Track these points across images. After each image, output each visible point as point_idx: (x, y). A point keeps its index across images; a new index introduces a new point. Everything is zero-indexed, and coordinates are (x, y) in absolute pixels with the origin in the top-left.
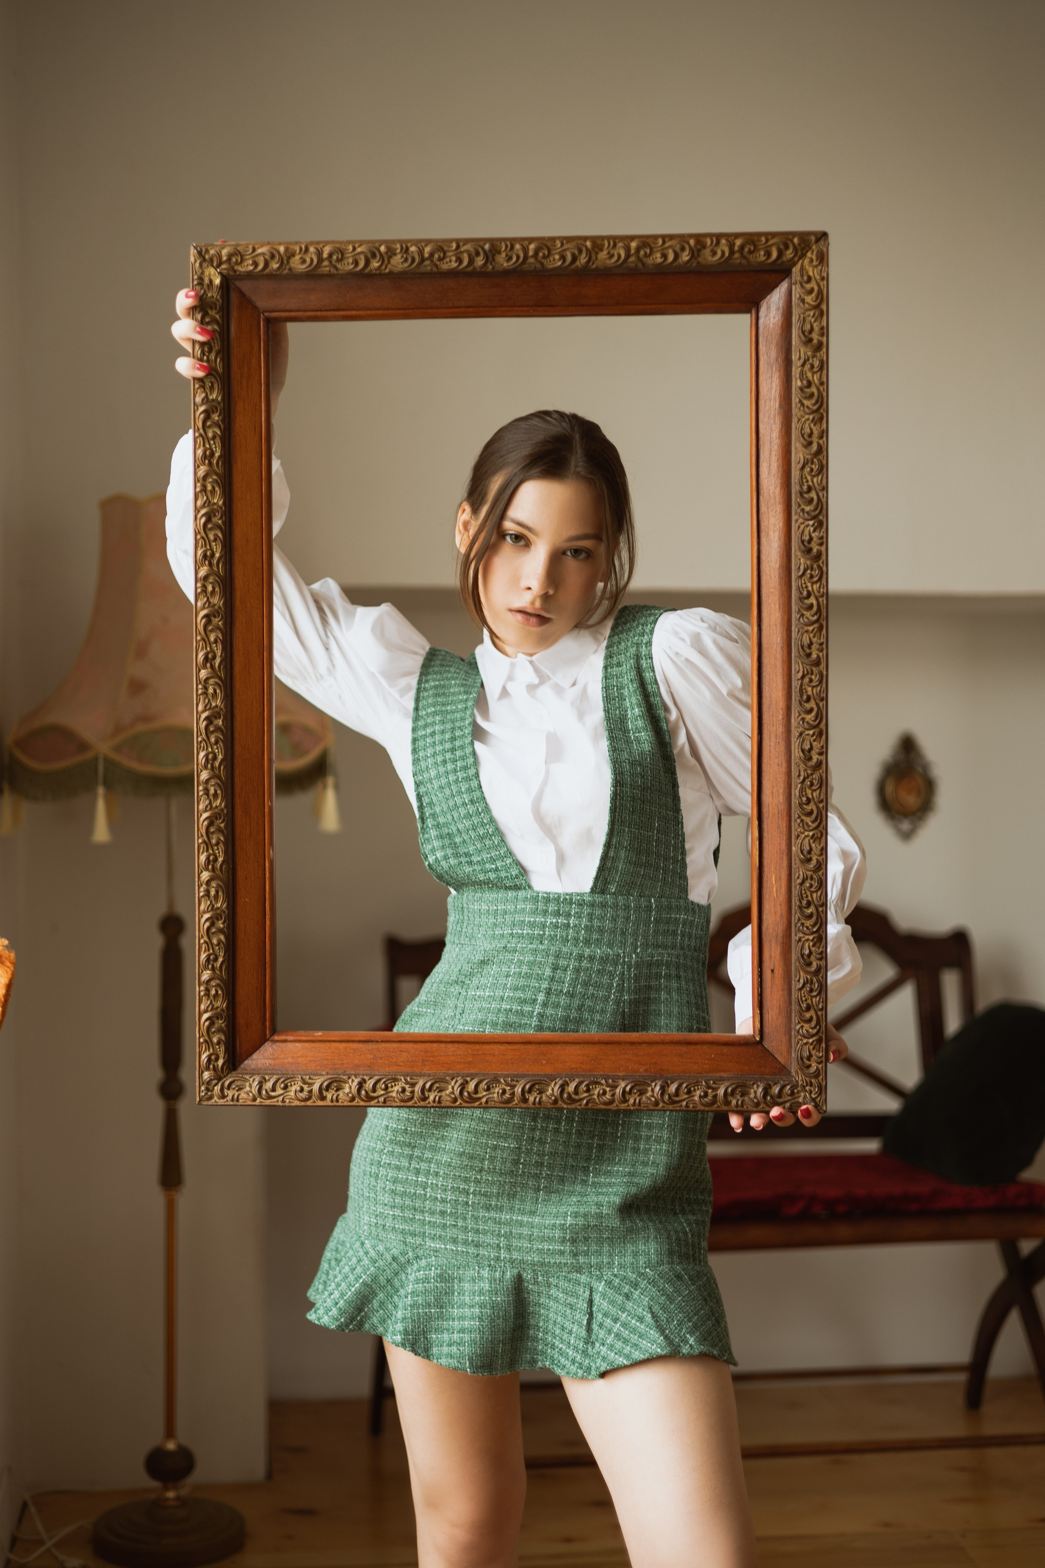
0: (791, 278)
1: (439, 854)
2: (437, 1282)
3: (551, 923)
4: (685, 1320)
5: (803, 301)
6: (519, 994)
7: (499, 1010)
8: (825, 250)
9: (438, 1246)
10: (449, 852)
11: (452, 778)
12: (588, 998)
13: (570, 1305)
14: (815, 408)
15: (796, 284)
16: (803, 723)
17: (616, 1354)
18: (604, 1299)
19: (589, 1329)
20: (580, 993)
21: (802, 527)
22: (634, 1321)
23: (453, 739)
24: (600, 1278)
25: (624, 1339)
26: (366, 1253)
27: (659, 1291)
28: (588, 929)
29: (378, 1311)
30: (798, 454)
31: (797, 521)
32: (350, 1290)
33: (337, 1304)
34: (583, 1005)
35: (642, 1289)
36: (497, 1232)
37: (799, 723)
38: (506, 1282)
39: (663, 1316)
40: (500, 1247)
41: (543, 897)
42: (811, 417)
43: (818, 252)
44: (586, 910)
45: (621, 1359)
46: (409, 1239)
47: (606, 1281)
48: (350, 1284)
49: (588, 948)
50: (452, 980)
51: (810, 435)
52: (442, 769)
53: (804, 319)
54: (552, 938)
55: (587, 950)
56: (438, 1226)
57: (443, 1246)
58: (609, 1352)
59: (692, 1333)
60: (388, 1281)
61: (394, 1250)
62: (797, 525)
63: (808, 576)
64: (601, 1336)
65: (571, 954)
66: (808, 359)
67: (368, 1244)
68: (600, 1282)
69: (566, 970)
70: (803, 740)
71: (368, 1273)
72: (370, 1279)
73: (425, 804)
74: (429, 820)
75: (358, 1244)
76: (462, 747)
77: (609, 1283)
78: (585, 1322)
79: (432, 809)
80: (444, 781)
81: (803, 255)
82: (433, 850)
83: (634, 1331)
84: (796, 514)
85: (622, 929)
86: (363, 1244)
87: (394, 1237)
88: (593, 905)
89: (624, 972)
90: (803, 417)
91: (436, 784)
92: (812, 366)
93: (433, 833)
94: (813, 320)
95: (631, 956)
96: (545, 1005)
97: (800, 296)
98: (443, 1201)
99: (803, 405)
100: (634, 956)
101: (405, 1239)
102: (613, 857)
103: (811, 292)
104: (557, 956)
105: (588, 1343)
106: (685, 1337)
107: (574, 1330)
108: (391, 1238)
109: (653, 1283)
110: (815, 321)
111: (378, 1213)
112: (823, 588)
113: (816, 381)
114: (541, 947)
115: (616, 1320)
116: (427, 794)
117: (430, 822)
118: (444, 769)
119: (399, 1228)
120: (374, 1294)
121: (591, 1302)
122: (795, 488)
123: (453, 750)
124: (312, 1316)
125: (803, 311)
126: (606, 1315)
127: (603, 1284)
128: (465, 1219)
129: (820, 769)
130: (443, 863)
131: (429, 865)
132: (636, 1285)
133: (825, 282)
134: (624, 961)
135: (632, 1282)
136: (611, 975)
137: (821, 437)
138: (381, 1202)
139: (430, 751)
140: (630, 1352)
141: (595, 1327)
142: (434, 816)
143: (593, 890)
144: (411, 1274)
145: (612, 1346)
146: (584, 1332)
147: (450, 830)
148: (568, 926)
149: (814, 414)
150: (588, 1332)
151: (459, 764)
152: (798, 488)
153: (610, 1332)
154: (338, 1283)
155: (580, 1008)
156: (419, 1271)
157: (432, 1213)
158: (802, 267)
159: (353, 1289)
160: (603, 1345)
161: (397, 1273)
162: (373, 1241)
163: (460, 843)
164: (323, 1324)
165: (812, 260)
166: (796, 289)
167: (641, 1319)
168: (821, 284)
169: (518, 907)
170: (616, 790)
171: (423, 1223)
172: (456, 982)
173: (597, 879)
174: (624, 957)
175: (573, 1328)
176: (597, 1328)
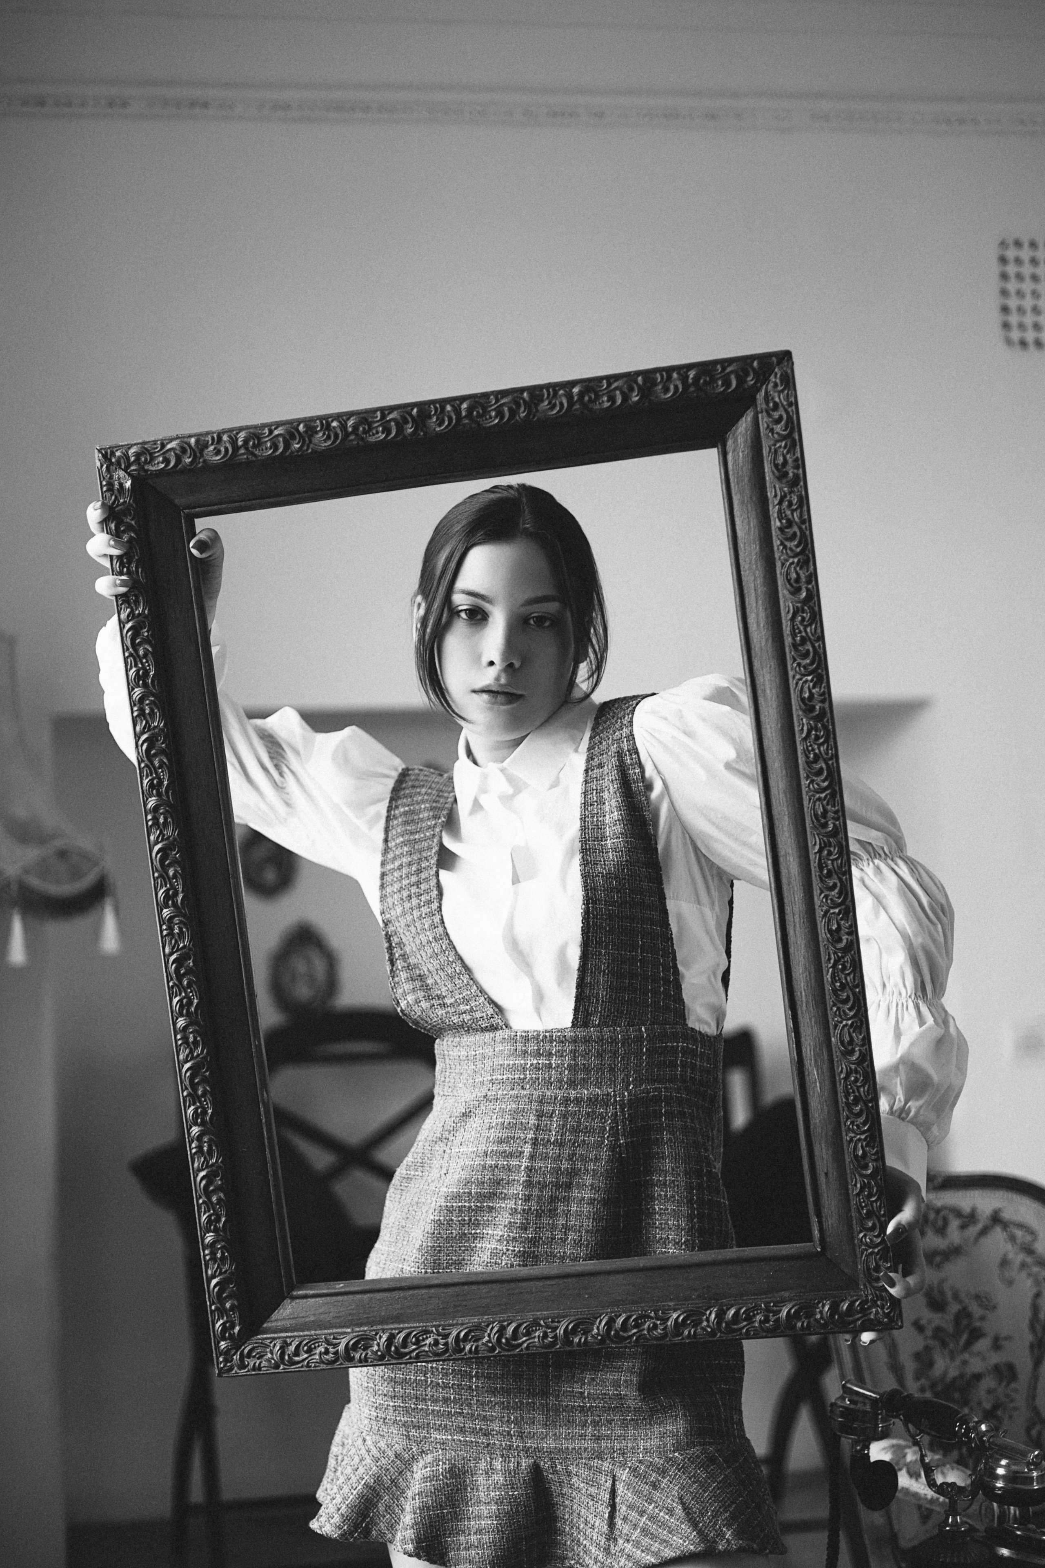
0: (756, 406)
1: (410, 998)
2: (447, 1479)
3: (532, 1065)
4: (721, 1510)
5: (772, 430)
6: (504, 1147)
7: (484, 1167)
8: (789, 371)
9: (444, 1437)
10: (421, 994)
11: (416, 913)
12: (579, 1145)
13: (591, 1496)
14: (798, 550)
15: (762, 412)
16: (827, 900)
17: (643, 1551)
18: (628, 1489)
19: (611, 1524)
20: (570, 1141)
21: (801, 682)
22: (662, 1514)
23: (419, 871)
24: (623, 1465)
25: (652, 1534)
26: (368, 1451)
27: (690, 1479)
28: (572, 1068)
29: (385, 1516)
30: (787, 604)
31: (794, 677)
32: (352, 1493)
33: (339, 1509)
34: (574, 1154)
35: (670, 1476)
36: (506, 1419)
37: (822, 901)
38: (522, 1473)
39: (696, 1508)
40: (511, 1436)
41: (522, 1036)
42: (796, 560)
43: (781, 375)
44: (568, 1048)
45: (648, 1557)
46: (413, 1432)
47: (630, 1468)
48: (352, 1487)
49: (574, 1089)
50: (436, 1138)
51: (798, 580)
52: (407, 905)
53: (776, 451)
54: (534, 1081)
55: (573, 1092)
56: (443, 1415)
57: (449, 1437)
58: (634, 1550)
59: (729, 1526)
60: (392, 1481)
61: (397, 1445)
62: (795, 682)
63: (813, 736)
64: (625, 1531)
65: (555, 1099)
66: (785, 496)
67: (369, 1442)
68: (624, 1470)
69: (551, 1116)
70: (829, 920)
71: (370, 1473)
72: (372, 1480)
73: (394, 945)
74: (398, 961)
75: (360, 1441)
76: (427, 880)
77: (634, 1470)
78: (607, 1516)
79: (402, 949)
80: (409, 918)
81: (766, 380)
82: (405, 994)
83: (663, 1525)
84: (792, 669)
85: (610, 1065)
86: (364, 1440)
87: (396, 1432)
88: (575, 1041)
89: (616, 1112)
90: (787, 561)
91: (403, 922)
92: (790, 504)
93: (403, 975)
94: (785, 452)
95: (623, 1094)
96: (532, 1157)
97: (768, 426)
98: (445, 1386)
99: (785, 547)
100: (626, 1094)
101: (408, 1432)
102: (591, 983)
103: (778, 421)
104: (541, 1102)
105: (610, 1540)
106: (722, 1531)
107: (597, 1524)
108: (392, 1433)
109: (683, 1469)
110: (788, 453)
111: (378, 1405)
112: (831, 749)
113: (797, 519)
114: (524, 1092)
115: (642, 1513)
116: (396, 934)
117: (399, 964)
118: (409, 905)
119: (400, 1421)
120: (379, 1496)
121: (613, 1493)
122: (788, 640)
123: (418, 884)
124: (314, 1525)
125: (772, 442)
126: (630, 1507)
127: (626, 1471)
128: (470, 1405)
129: (851, 951)
130: (415, 1008)
131: (402, 1011)
132: (663, 1472)
133: (794, 408)
134: (615, 1101)
135: (659, 1469)
136: (602, 1117)
137: (809, 582)
138: (380, 1392)
139: (397, 886)
140: (659, 1549)
141: (619, 1522)
142: (404, 957)
143: (574, 1024)
144: (417, 1472)
145: (638, 1542)
146: (606, 1527)
147: (422, 972)
148: (550, 1066)
149: (800, 557)
150: (609, 1526)
151: (423, 898)
152: (790, 639)
153: (635, 1526)
154: (340, 1487)
155: (571, 1158)
156: (426, 1468)
157: (435, 1401)
158: (766, 392)
159: (355, 1492)
160: (628, 1541)
161: (401, 1472)
162: (374, 1437)
163: (432, 985)
164: (324, 1533)
165: (776, 385)
166: (763, 419)
167: (671, 1512)
168: (790, 410)
169: (496, 1049)
170: (588, 908)
171: (426, 1412)
172: (441, 1139)
173: (576, 1010)
174: (615, 1096)
175: (595, 1522)
176: (620, 1522)
